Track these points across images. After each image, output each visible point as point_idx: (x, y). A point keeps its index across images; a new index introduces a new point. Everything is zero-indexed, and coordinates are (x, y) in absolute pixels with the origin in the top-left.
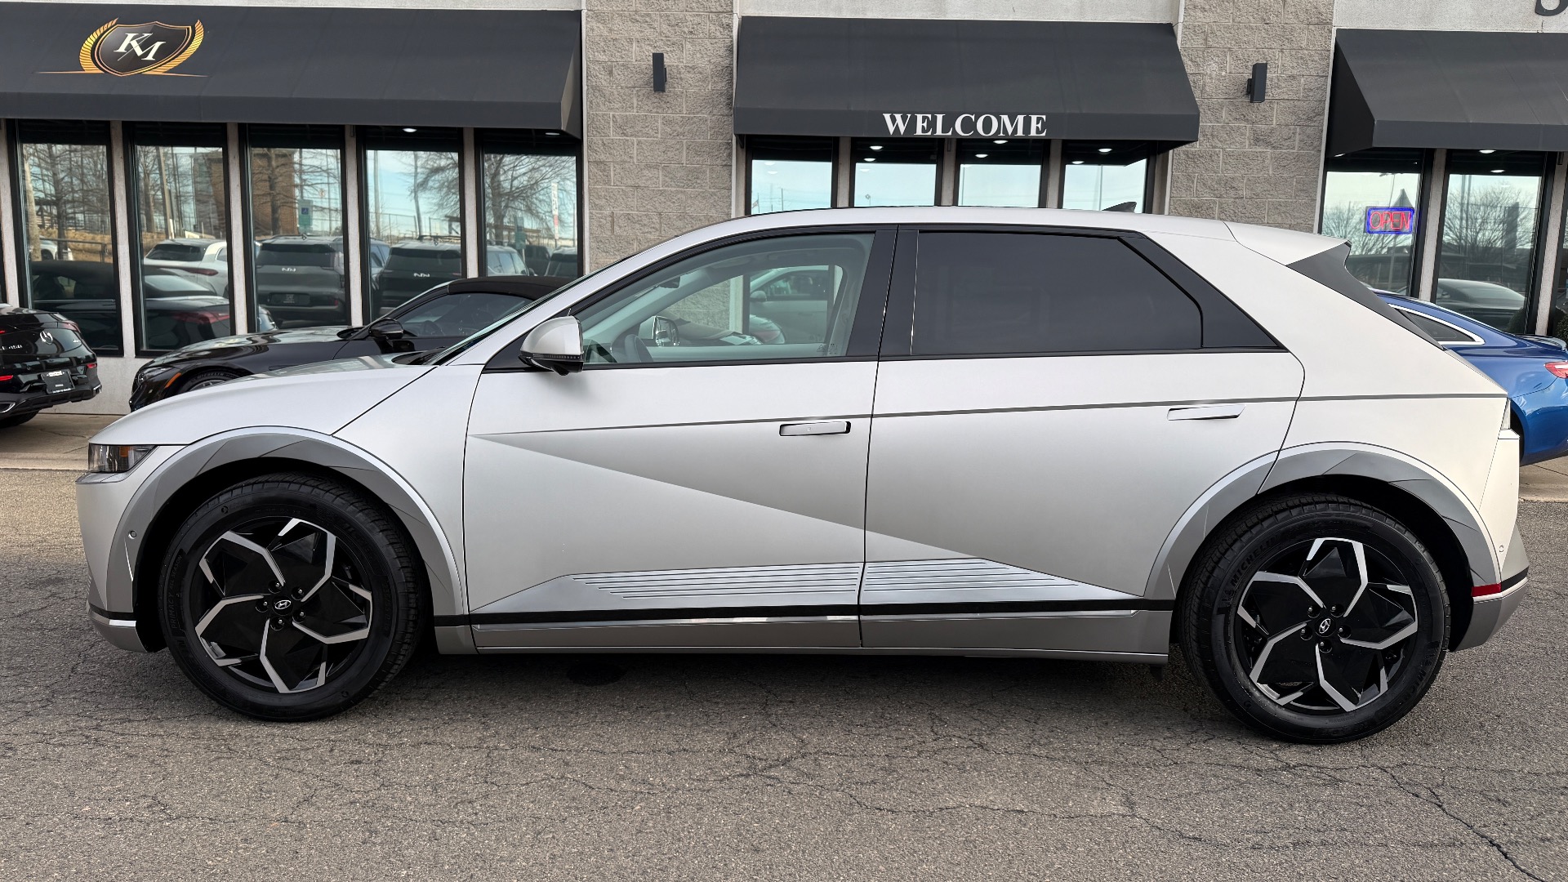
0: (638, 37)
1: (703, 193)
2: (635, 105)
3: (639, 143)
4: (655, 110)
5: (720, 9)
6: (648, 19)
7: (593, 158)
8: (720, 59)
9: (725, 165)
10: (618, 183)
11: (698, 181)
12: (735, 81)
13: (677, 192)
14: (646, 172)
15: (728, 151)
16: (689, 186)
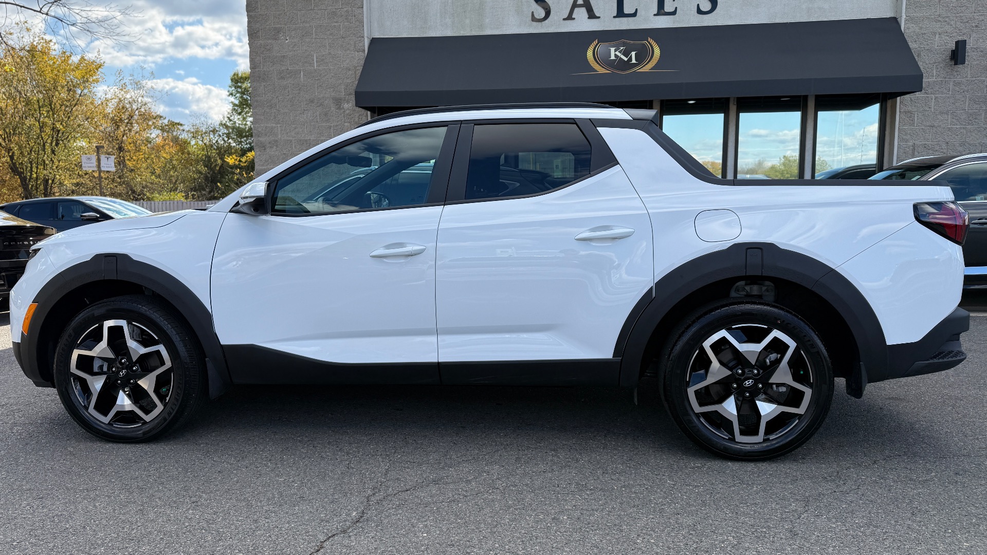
0: (939, 31)
1: (978, 128)
3: (936, 98)
4: (948, 77)
6: (947, 19)
7: (904, 109)
10: (919, 124)
11: (976, 120)
13: (961, 128)
16: (969, 124)
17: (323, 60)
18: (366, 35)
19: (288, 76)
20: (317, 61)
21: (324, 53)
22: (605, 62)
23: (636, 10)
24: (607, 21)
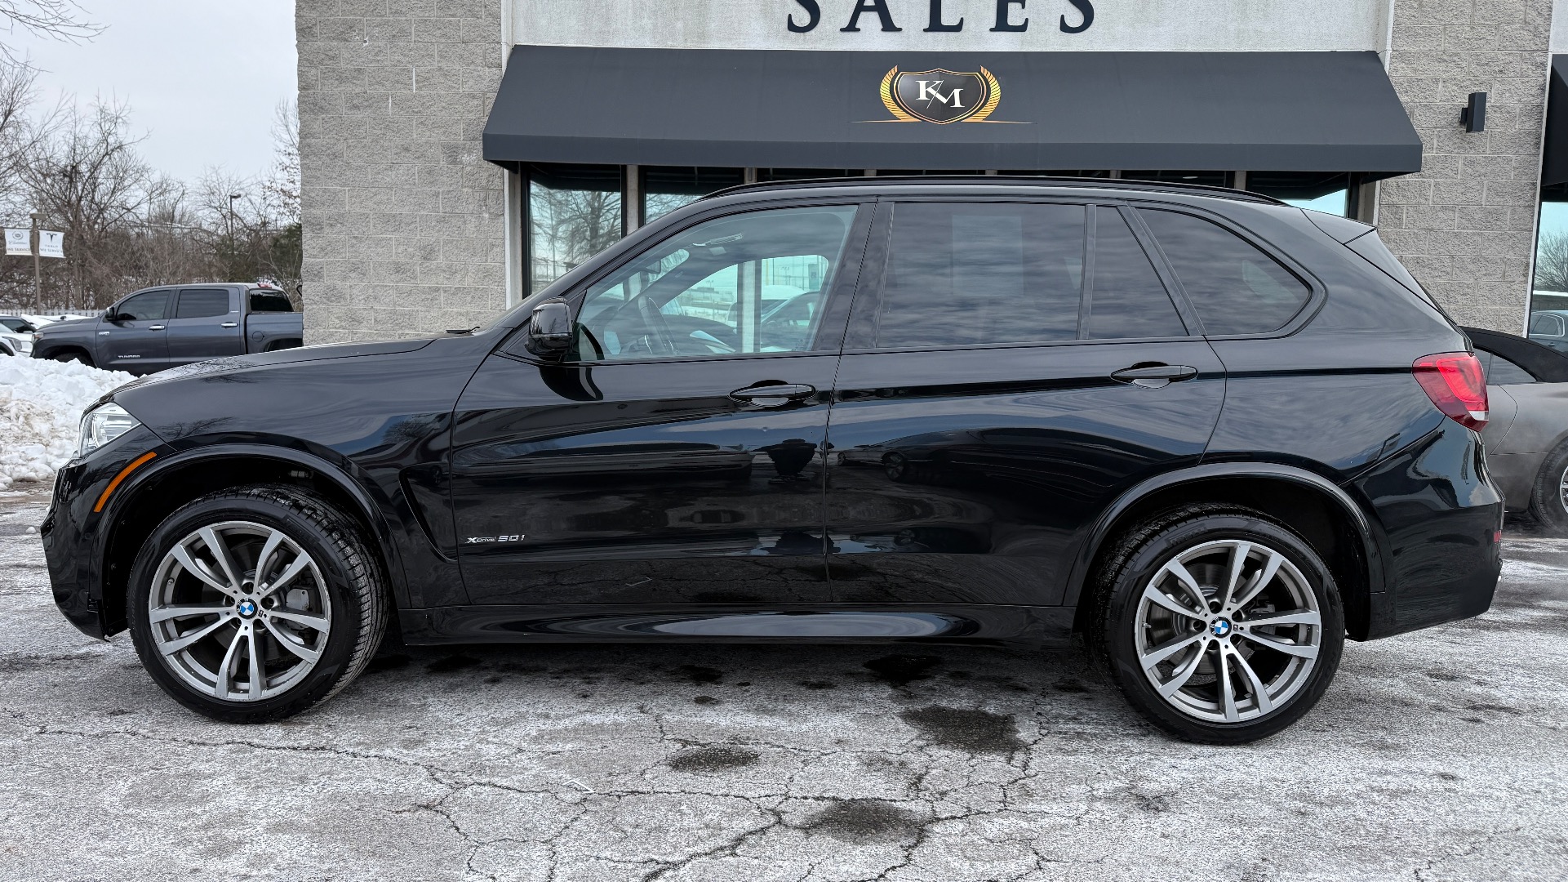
0: (1444, 76)
1: (1502, 234)
2: (1435, 147)
3: (1437, 184)
4: (1456, 151)
5: (1534, 47)
6: (1455, 58)
7: (1386, 199)
8: (1531, 98)
9: (1528, 206)
10: (1411, 226)
11: (1498, 223)
12: (1544, 121)
13: (1474, 234)
14: (1440, 214)
15: (1532, 192)
16: (1486, 228)
17: (427, 79)
18: (503, 39)
19: (365, 104)
20: (417, 81)
21: (429, 68)
22: (912, 105)
23: (962, 19)
24: (913, 38)
